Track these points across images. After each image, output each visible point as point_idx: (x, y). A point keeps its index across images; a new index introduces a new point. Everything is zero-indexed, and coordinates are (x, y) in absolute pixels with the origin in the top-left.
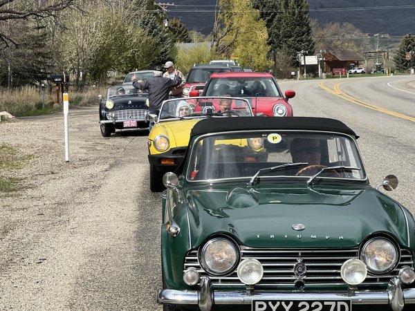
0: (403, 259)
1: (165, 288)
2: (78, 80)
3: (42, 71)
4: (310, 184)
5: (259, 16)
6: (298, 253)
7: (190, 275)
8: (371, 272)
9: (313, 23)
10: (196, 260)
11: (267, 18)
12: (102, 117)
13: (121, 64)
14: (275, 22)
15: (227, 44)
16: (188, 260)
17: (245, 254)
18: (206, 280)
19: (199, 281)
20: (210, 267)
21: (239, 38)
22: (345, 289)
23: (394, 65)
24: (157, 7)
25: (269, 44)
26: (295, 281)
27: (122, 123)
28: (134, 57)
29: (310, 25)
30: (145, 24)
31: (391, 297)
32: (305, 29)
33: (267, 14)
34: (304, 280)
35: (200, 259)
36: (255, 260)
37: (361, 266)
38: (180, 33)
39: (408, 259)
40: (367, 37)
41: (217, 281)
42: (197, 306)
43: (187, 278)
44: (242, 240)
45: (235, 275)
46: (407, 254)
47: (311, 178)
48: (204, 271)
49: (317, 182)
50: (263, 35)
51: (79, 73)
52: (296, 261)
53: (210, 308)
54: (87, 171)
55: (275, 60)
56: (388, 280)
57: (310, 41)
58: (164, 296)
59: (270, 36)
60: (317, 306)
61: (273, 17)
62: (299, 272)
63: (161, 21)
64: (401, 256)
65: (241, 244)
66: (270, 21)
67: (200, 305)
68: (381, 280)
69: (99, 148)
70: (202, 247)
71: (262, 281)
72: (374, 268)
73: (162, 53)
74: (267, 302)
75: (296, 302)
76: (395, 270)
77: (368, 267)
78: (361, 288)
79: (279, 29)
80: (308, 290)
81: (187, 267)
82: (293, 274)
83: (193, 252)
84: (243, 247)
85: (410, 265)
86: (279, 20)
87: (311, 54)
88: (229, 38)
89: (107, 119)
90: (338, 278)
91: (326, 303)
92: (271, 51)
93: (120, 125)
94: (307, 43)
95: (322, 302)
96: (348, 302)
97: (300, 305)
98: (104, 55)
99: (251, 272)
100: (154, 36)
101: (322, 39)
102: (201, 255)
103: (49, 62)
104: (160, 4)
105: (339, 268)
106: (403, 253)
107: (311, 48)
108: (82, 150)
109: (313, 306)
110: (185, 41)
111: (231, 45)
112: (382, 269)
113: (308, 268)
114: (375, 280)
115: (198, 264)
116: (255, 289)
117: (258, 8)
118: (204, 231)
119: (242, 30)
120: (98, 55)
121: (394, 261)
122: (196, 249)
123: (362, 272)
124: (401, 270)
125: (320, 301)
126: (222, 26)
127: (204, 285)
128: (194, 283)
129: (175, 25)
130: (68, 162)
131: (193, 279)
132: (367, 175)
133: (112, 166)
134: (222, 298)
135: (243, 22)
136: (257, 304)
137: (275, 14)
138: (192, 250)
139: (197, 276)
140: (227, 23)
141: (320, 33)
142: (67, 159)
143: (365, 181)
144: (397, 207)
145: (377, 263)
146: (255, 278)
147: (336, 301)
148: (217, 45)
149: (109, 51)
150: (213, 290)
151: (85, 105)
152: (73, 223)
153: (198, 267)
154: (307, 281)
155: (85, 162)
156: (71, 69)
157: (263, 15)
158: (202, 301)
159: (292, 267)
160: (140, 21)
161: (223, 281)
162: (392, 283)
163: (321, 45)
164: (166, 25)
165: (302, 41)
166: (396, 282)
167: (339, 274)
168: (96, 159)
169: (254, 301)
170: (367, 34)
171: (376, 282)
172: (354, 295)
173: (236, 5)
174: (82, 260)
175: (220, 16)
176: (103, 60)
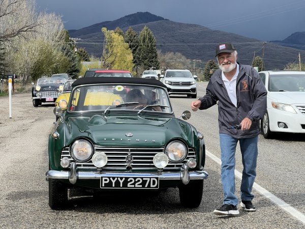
0: (190, 154)
1: (50, 169)
2: (24, 80)
3: (3, 74)
4: (139, 114)
5: (128, 47)
6: (128, 150)
7: (64, 162)
8: (171, 161)
9: (159, 52)
10: (68, 153)
11: (133, 48)
12: (33, 96)
13: (49, 72)
14: (137, 51)
15: (110, 62)
16: (64, 153)
17: (97, 150)
18: (73, 165)
19: (70, 165)
20: (77, 157)
21: (117, 59)
22: (156, 170)
23: (203, 76)
24: (71, 40)
25: (134, 63)
26: (127, 167)
27: (45, 99)
28: (57, 68)
29: (157, 53)
30: (63, 49)
31: (182, 176)
32: (154, 55)
33: (133, 46)
34: (132, 165)
35: (70, 152)
36: (103, 153)
37: (165, 157)
38: (84, 56)
39: (193, 154)
40: (189, 61)
41: (80, 165)
42: (68, 180)
43: (63, 164)
44: (96, 142)
45: (91, 162)
46: (192, 151)
47: (140, 111)
48: (72, 160)
49: (143, 114)
50: (130, 57)
51: (25, 76)
52: (127, 154)
53: (75, 181)
54: (21, 123)
55: (137, 72)
56: (180, 166)
57: (157, 62)
58: (49, 174)
59: (134, 58)
60: (139, 181)
61: (137, 48)
62: (129, 161)
63: (73, 48)
64: (189, 152)
65: (95, 144)
66: (135, 50)
67: (70, 180)
68: (177, 166)
69: (30, 112)
70: (71, 145)
71: (106, 166)
72: (173, 158)
73: (73, 66)
74: (109, 178)
75: (127, 178)
76: (185, 160)
77: (169, 158)
78: (165, 171)
79: (139, 55)
80: (134, 171)
81: (63, 157)
82: (125, 162)
83: (67, 148)
84: (96, 145)
85: (194, 158)
86: (140, 50)
87: (157, 69)
88: (111, 59)
89: (36, 97)
90: (152, 164)
91: (144, 179)
92: (134, 67)
93: (44, 100)
94: (155, 63)
95: (142, 178)
96: (157, 178)
97: (129, 180)
98: (40, 66)
99: (100, 160)
100: (69, 56)
101: (164, 61)
102: (71, 150)
103: (7, 69)
104: (72, 39)
105: (152, 158)
106: (190, 150)
107: (157, 66)
108: (20, 113)
109: (136, 180)
110: (86, 60)
111: (112, 63)
112: (178, 159)
113: (134, 158)
114: (173, 166)
115: (69, 155)
116: (103, 170)
117: (128, 43)
118: (73, 136)
119: (119, 54)
120: (36, 66)
121: (185, 154)
122: (68, 146)
123: (166, 161)
124: (188, 161)
125: (141, 178)
126: (107, 53)
127: (72, 168)
128: (66, 166)
129: (81, 52)
130: (11, 118)
131: (66, 164)
132: (173, 110)
133: (36, 120)
134: (83, 175)
135: (119, 50)
136: (104, 179)
137: (138, 46)
138: (66, 146)
139: (68, 162)
140: (110, 51)
141: (163, 57)
142: (10, 117)
143: (172, 114)
144: (188, 125)
145: (175, 156)
146: (102, 164)
147: (150, 178)
148: (105, 63)
149: (42, 64)
150: (78, 171)
151: (27, 92)
152: (7, 147)
153: (69, 157)
154: (133, 166)
155: (21, 118)
156: (20, 73)
157: (130, 47)
158: (71, 177)
159: (124, 158)
160: (61, 48)
161: (84, 165)
162: (183, 168)
163: (163, 64)
164: (76, 51)
165: (152, 61)
166: (186, 167)
167: (152, 162)
168: (28, 117)
169: (102, 177)
170: (189, 60)
171: (174, 167)
172: (161, 174)
173: (115, 40)
174: (9, 164)
175: (106, 47)
176: (39, 69)
